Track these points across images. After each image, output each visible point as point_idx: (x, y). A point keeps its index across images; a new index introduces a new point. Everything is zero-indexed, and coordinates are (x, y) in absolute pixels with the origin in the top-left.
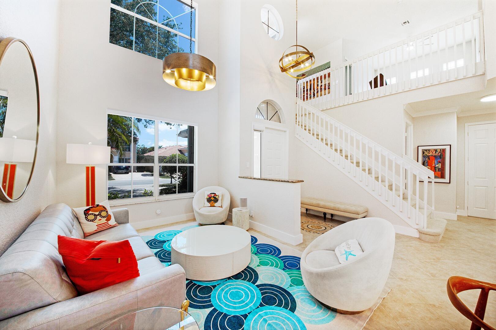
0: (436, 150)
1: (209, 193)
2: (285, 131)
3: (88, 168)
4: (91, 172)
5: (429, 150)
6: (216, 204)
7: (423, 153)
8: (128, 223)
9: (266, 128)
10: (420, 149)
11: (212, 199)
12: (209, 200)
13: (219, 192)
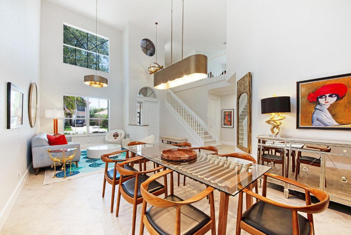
0: (228, 112)
1: (114, 133)
2: (158, 102)
3: (54, 120)
4: (56, 122)
5: (226, 112)
6: (117, 138)
7: (224, 113)
8: (71, 141)
9: (145, 101)
10: (223, 111)
11: (116, 135)
12: (114, 136)
13: (119, 132)
